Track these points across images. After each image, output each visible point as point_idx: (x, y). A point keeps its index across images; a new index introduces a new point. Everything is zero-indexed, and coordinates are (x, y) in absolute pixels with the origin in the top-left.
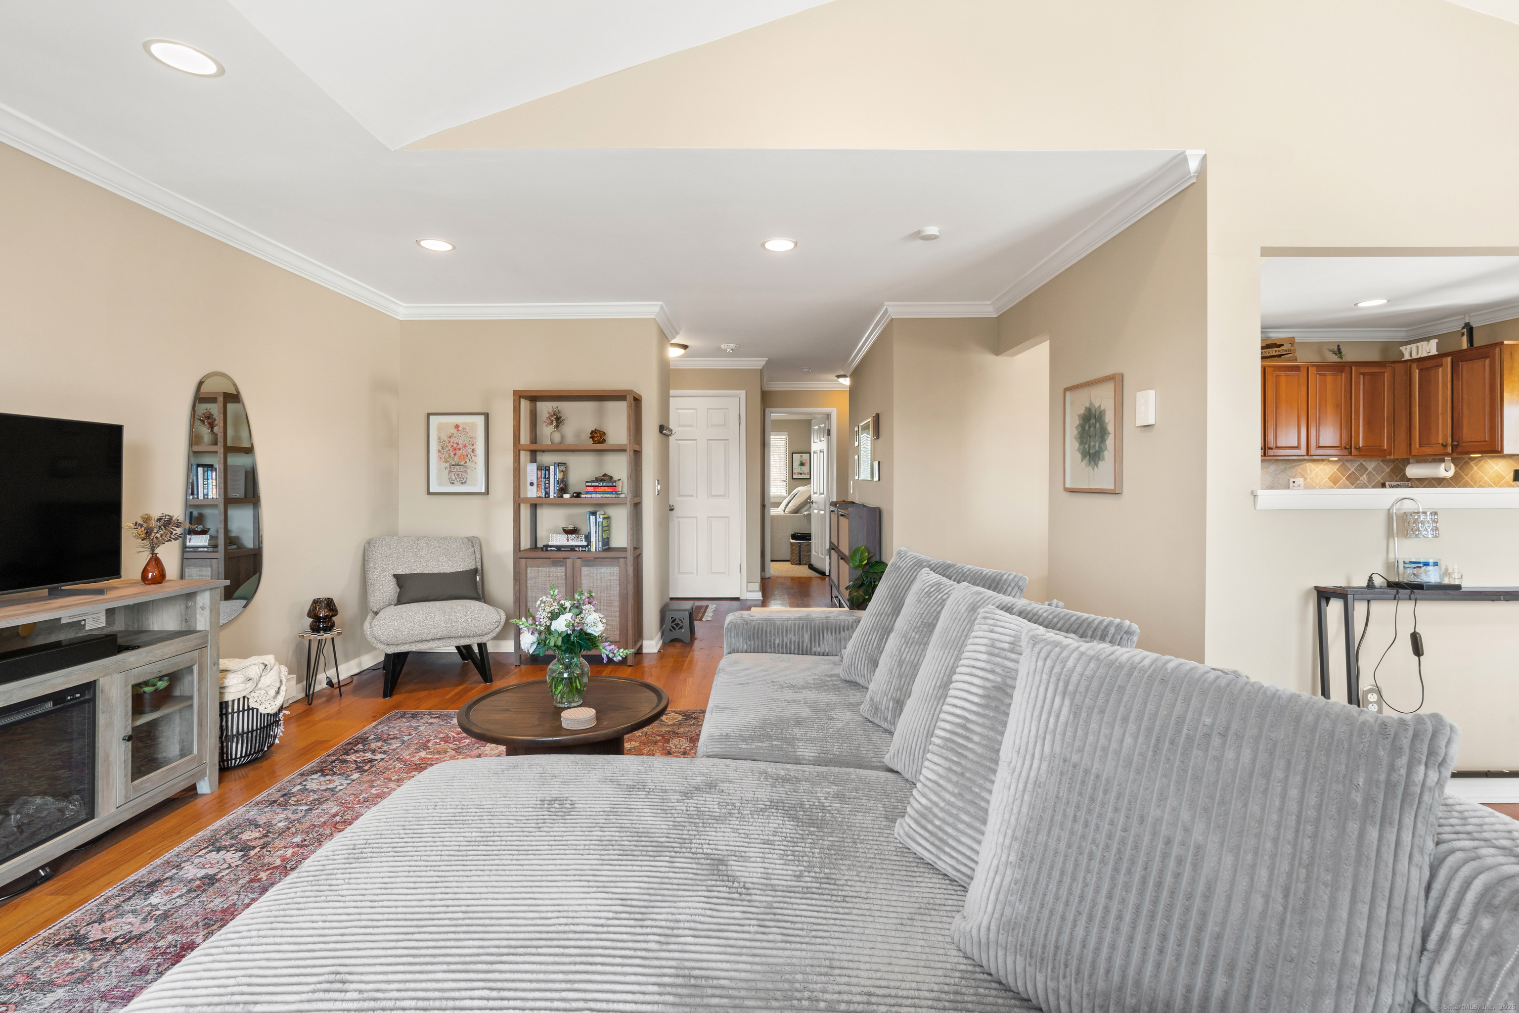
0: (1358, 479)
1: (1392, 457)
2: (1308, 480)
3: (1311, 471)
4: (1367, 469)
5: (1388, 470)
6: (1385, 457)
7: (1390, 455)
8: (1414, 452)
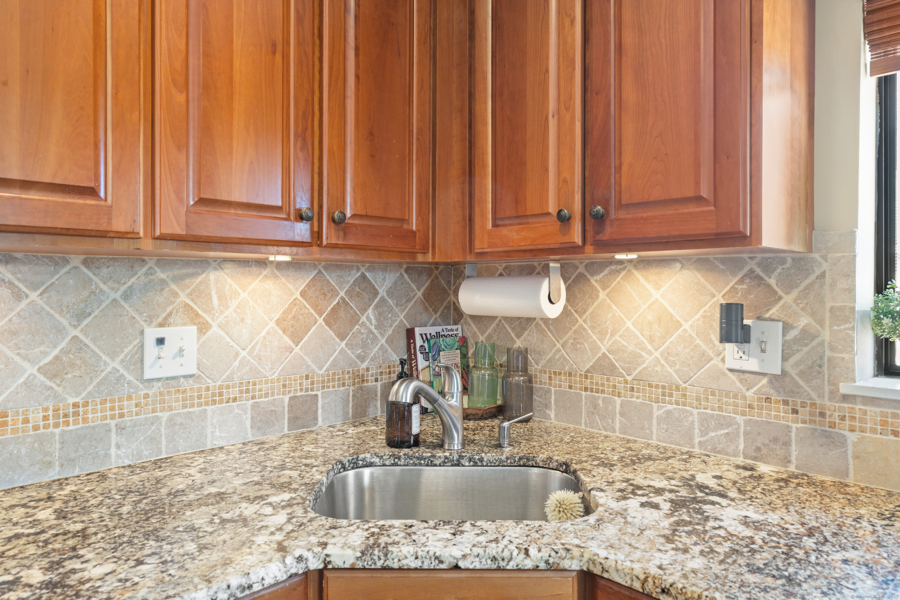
0: (354, 320)
1: (429, 258)
2: (215, 329)
3: (222, 298)
4: (376, 293)
5: (419, 294)
6: (413, 254)
7: (425, 252)
8: (480, 245)
